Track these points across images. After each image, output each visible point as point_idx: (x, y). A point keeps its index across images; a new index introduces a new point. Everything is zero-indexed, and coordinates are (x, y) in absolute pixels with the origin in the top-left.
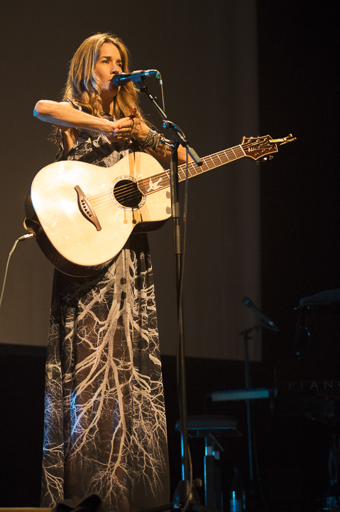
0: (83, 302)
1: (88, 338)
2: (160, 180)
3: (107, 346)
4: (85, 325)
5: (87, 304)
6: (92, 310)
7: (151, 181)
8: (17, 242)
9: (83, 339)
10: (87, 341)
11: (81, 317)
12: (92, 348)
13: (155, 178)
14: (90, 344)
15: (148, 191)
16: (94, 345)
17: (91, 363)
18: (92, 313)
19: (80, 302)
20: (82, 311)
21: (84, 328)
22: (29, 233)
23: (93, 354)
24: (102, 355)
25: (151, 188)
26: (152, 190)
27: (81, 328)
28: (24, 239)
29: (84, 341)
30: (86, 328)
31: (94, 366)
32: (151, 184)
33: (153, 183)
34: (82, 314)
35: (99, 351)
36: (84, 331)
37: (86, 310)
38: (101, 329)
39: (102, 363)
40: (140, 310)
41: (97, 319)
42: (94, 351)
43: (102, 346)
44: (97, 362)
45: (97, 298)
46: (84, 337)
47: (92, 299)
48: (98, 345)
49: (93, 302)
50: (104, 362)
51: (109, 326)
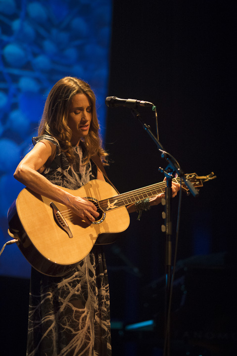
0: (62, 297)
1: (70, 325)
2: (116, 201)
3: (89, 328)
4: (66, 315)
5: (65, 298)
7: (109, 202)
8: (5, 245)
9: (66, 327)
10: (69, 328)
11: (62, 310)
12: (74, 332)
13: (112, 200)
14: (72, 329)
15: (107, 209)
16: (75, 330)
18: (70, 304)
19: (59, 298)
20: (62, 304)
21: (65, 318)
22: (16, 239)
24: (86, 336)
25: (109, 207)
26: (110, 209)
27: (63, 318)
28: (11, 243)
29: (67, 329)
30: (67, 318)
31: (77, 347)
32: (109, 204)
33: (111, 203)
34: (62, 306)
35: (83, 333)
36: (66, 321)
37: (65, 303)
38: (83, 315)
39: (87, 342)
40: (100, 304)
41: (74, 309)
42: (76, 335)
43: (85, 329)
44: (81, 342)
45: (73, 291)
46: (66, 325)
47: (69, 293)
48: (80, 328)
49: (70, 295)
50: (88, 341)
51: (87, 313)
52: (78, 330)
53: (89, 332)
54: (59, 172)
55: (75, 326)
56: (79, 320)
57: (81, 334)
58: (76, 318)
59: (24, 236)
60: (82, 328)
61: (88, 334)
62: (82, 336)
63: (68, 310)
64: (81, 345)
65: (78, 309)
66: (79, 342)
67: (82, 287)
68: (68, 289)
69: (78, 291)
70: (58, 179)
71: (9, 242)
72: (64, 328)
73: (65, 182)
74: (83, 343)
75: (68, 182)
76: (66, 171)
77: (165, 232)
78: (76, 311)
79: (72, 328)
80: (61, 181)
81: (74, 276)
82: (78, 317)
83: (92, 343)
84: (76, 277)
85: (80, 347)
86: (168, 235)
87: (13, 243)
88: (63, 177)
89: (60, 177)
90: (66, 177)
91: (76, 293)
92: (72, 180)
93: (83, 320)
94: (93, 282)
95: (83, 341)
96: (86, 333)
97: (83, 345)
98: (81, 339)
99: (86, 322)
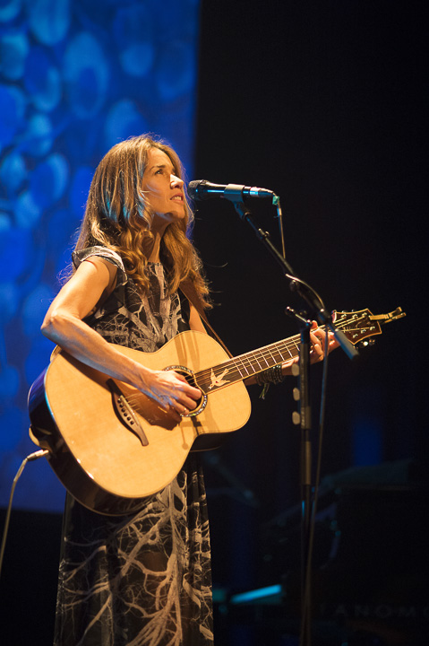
0: (123, 549)
1: (138, 602)
2: (226, 371)
4: (130, 583)
5: (129, 551)
6: (139, 558)
7: (213, 374)
8: (25, 461)
9: (131, 605)
10: (136, 607)
11: (124, 571)
12: (146, 615)
13: (218, 369)
14: (142, 610)
15: (210, 388)
16: (147, 611)
17: (148, 638)
18: (138, 563)
19: (119, 551)
20: (124, 562)
21: (130, 589)
22: (44, 450)
23: (149, 624)
24: (168, 622)
25: (214, 383)
26: (215, 387)
27: (126, 589)
28: (35, 458)
29: (133, 608)
30: (133, 588)
31: (153, 641)
32: (213, 377)
33: (216, 376)
34: (124, 567)
35: (163, 616)
36: (131, 593)
37: (129, 560)
38: (163, 584)
39: (169, 634)
40: (192, 559)
41: (146, 572)
42: (149, 620)
43: (167, 608)
44: (160, 633)
45: (143, 539)
46: (131, 602)
47: (136, 541)
48: (157, 608)
49: (139, 546)
50: (172, 632)
51: (171, 579)
52: (154, 611)
53: (174, 616)
54: (122, 316)
55: (148, 604)
56: (154, 593)
57: (159, 618)
58: (149, 589)
59: (59, 445)
60: (161, 608)
61: (172, 619)
62: (160, 621)
63: (136, 574)
64: (159, 639)
65: (153, 573)
66: (155, 634)
67: (161, 531)
68: (135, 535)
69: (153, 537)
70: (120, 328)
71: (32, 455)
72: (128, 607)
73: (134, 336)
74: (162, 635)
75: (138, 335)
76: (136, 314)
77: (300, 425)
78: (150, 577)
79: (143, 606)
80: (127, 333)
81: (146, 510)
82: (152, 587)
83: (179, 636)
84: (150, 512)
85: (157, 642)
86: (305, 430)
87: (40, 457)
88: (131, 325)
89: (123, 326)
90: (135, 326)
91: (150, 542)
92: (146, 331)
93: (162, 592)
94: (182, 518)
95: (163, 632)
96: (169, 617)
97: (162, 640)
98: (158, 628)
99: (169, 597)
